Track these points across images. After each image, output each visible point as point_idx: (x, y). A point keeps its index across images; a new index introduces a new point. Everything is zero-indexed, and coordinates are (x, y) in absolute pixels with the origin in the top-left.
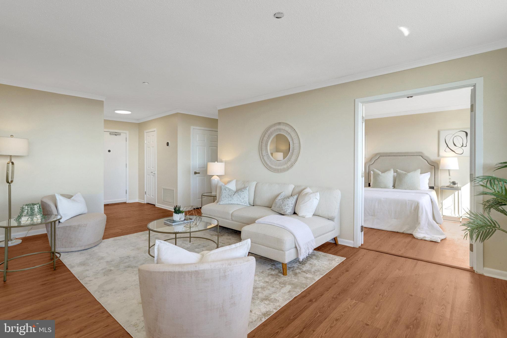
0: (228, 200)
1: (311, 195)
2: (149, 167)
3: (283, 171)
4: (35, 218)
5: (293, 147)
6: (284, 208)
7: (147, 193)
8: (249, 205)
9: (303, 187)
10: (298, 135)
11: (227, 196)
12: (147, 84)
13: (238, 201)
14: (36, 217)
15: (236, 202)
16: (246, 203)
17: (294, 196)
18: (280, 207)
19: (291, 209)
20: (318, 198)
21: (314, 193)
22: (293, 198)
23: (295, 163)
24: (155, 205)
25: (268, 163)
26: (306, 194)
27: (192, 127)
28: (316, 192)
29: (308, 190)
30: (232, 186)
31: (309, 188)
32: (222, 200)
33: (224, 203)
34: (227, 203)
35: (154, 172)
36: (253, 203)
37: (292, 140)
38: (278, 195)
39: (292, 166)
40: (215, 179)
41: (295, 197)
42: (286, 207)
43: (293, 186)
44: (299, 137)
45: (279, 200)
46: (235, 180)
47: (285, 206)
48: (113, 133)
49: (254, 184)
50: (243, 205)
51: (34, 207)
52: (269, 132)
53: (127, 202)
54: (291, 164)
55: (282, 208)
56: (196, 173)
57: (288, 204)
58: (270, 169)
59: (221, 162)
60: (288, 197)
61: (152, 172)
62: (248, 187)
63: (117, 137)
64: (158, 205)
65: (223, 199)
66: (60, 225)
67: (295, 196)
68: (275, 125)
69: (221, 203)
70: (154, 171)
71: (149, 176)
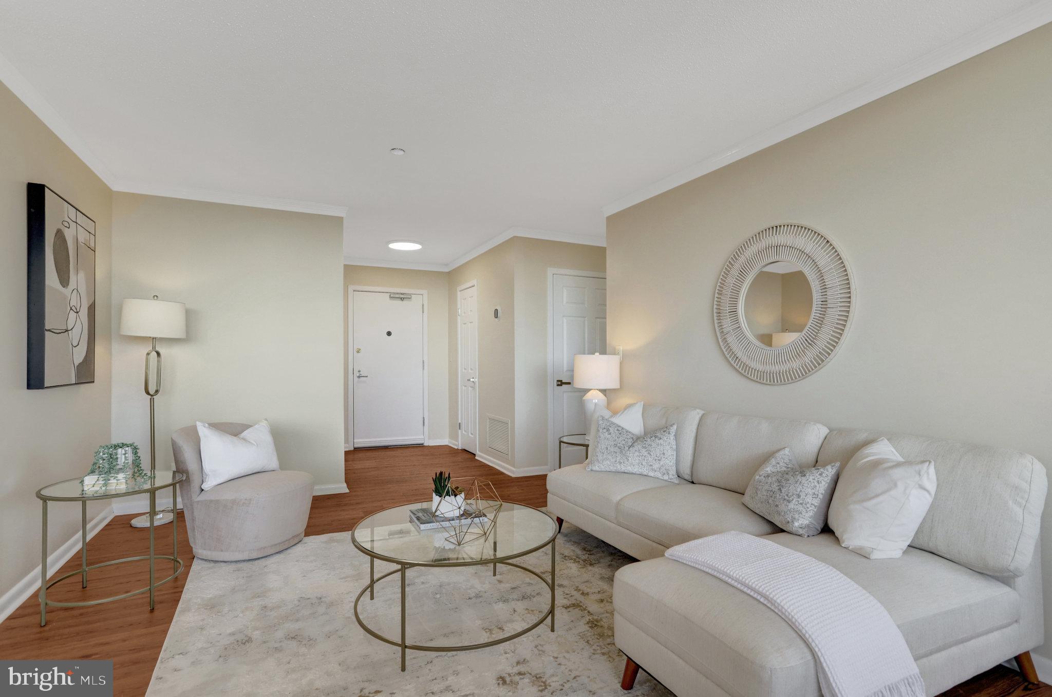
0: (614, 460)
1: (897, 473)
2: (466, 368)
3: (788, 380)
4: (113, 481)
5: (823, 300)
6: (782, 507)
7: (463, 426)
8: (676, 481)
9: (862, 437)
10: (840, 259)
11: (612, 450)
12: (402, 153)
13: (642, 464)
14: (117, 477)
15: (636, 470)
16: (668, 474)
17: (824, 466)
18: (770, 501)
19: (811, 514)
20: (932, 486)
21: (908, 463)
22: (821, 474)
23: (833, 354)
24: (475, 455)
25: (739, 355)
26: (876, 465)
27: (551, 271)
28: (923, 462)
29: (883, 450)
30: (633, 422)
31: (888, 440)
32: (598, 460)
33: (603, 468)
34: (612, 468)
35: (473, 380)
36: (690, 474)
37: (821, 277)
38: (766, 458)
39: (820, 361)
40: (595, 398)
41: (830, 472)
42: (791, 506)
43: (824, 431)
44: (846, 263)
45: (768, 476)
46: (642, 403)
47: (789, 502)
48: (395, 296)
49: (694, 416)
50: (658, 478)
51: (116, 454)
52: (742, 259)
53: (426, 444)
54: (817, 356)
55: (777, 506)
56: (561, 383)
57: (799, 496)
58: (745, 372)
59: (615, 354)
60: (801, 469)
61: (469, 380)
62: (675, 427)
63: (405, 302)
64: (482, 457)
65: (600, 458)
66: (203, 497)
67: (829, 467)
68: (760, 235)
69: (597, 467)
70: (473, 378)
71: (466, 388)
